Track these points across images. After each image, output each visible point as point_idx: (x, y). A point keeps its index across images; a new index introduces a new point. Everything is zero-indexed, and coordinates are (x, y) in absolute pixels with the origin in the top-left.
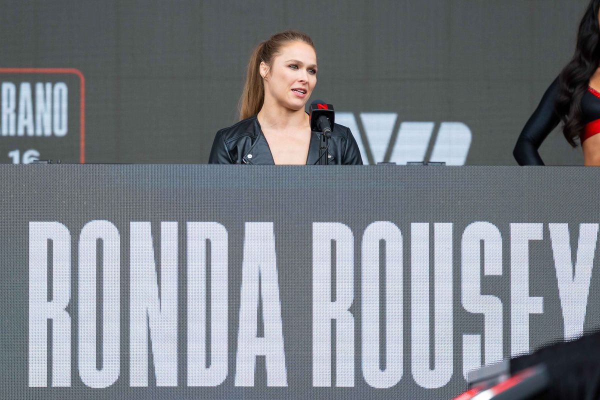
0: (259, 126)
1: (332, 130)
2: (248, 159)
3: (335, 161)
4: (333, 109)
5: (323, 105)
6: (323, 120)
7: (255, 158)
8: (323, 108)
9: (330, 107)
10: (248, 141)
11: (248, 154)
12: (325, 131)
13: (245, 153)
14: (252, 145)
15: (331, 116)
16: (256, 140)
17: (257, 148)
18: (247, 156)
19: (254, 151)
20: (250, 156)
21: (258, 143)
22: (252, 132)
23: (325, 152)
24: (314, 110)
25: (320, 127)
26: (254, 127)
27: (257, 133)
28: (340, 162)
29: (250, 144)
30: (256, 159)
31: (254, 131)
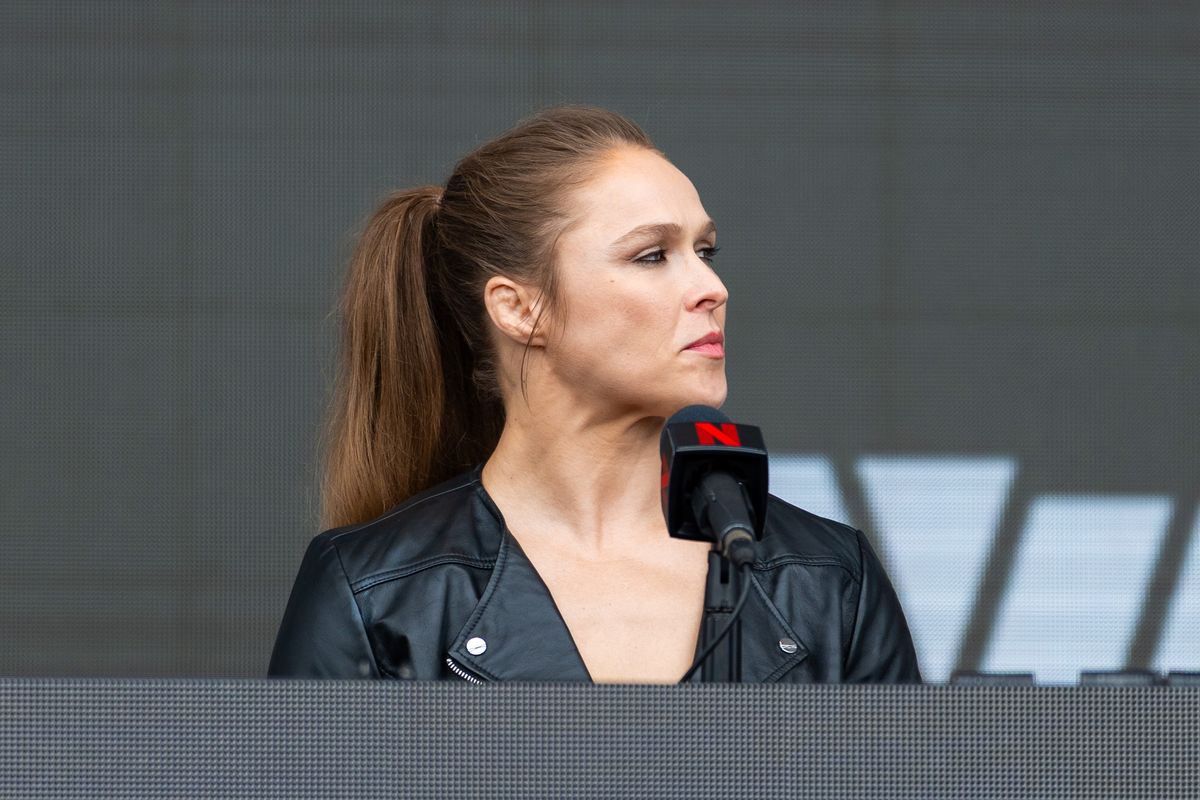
0: (498, 518)
1: (759, 534)
2: (470, 658)
3: (812, 665)
4: (761, 446)
5: (718, 425)
6: (721, 490)
7: (496, 651)
8: (718, 442)
9: (751, 435)
10: (455, 582)
11: (467, 637)
12: (729, 539)
13: (453, 632)
14: (479, 595)
15: (752, 473)
16: (495, 575)
17: (501, 605)
18: (463, 646)
19: (490, 623)
20: (476, 646)
21: (503, 590)
22: (466, 543)
23: (730, 628)
24: (682, 449)
25: (707, 522)
26: (474, 521)
27: (489, 546)
28: (834, 671)
29: (470, 593)
30: (501, 655)
31: (477, 537)
